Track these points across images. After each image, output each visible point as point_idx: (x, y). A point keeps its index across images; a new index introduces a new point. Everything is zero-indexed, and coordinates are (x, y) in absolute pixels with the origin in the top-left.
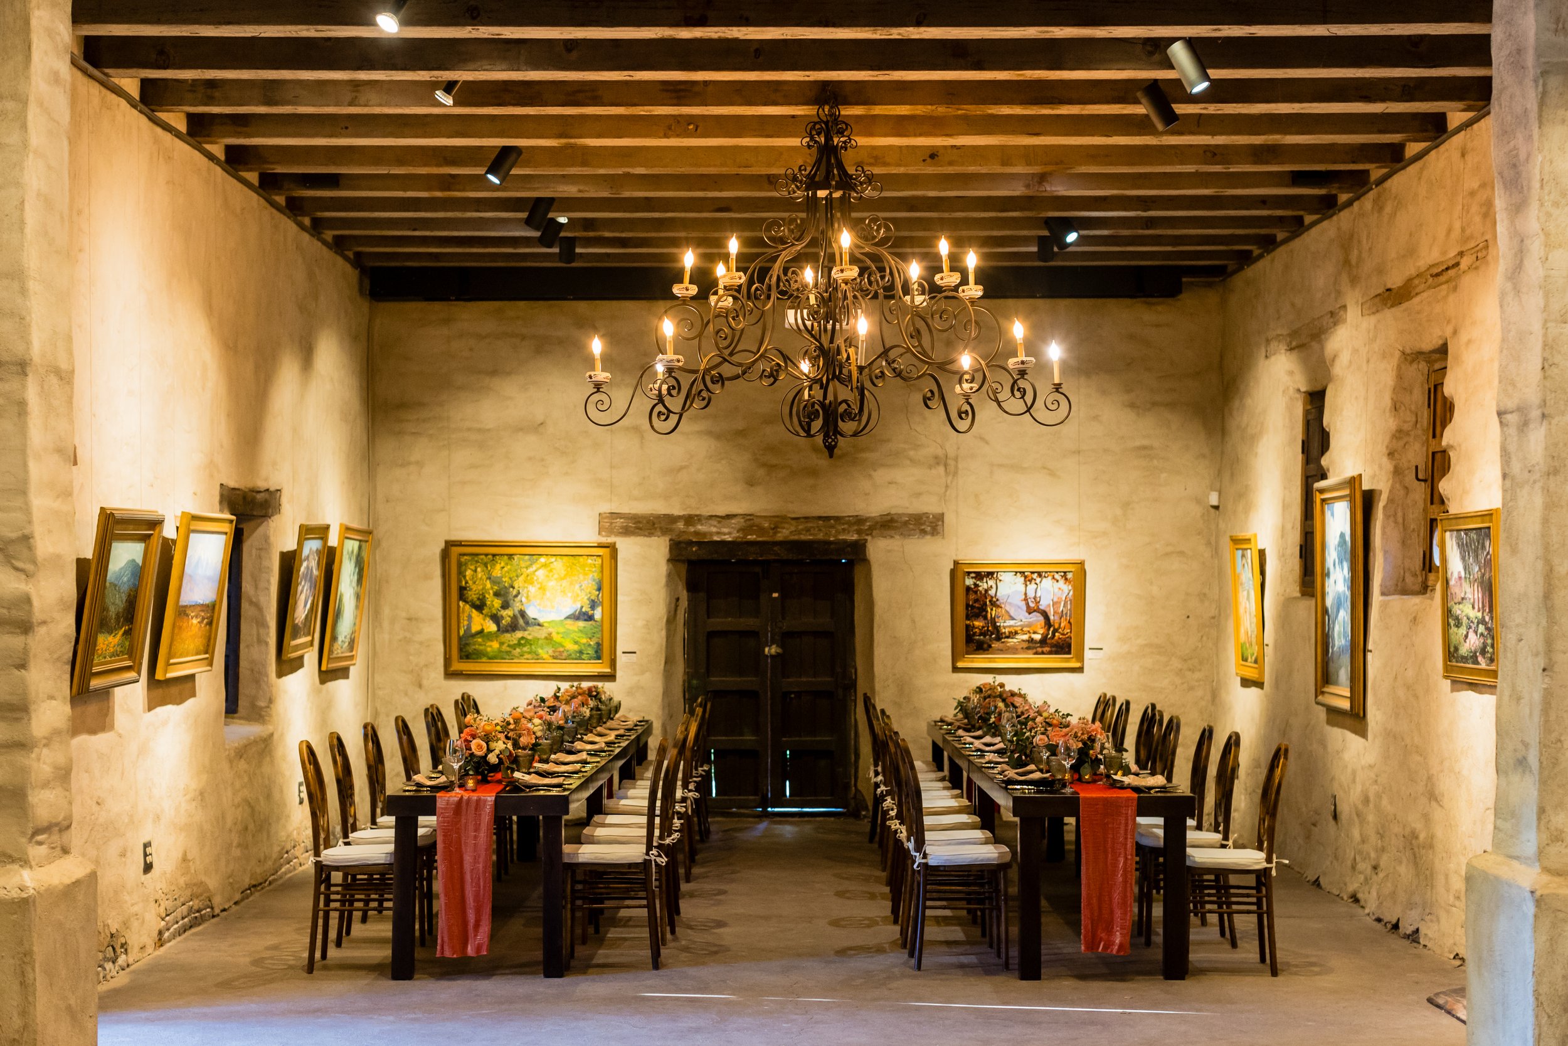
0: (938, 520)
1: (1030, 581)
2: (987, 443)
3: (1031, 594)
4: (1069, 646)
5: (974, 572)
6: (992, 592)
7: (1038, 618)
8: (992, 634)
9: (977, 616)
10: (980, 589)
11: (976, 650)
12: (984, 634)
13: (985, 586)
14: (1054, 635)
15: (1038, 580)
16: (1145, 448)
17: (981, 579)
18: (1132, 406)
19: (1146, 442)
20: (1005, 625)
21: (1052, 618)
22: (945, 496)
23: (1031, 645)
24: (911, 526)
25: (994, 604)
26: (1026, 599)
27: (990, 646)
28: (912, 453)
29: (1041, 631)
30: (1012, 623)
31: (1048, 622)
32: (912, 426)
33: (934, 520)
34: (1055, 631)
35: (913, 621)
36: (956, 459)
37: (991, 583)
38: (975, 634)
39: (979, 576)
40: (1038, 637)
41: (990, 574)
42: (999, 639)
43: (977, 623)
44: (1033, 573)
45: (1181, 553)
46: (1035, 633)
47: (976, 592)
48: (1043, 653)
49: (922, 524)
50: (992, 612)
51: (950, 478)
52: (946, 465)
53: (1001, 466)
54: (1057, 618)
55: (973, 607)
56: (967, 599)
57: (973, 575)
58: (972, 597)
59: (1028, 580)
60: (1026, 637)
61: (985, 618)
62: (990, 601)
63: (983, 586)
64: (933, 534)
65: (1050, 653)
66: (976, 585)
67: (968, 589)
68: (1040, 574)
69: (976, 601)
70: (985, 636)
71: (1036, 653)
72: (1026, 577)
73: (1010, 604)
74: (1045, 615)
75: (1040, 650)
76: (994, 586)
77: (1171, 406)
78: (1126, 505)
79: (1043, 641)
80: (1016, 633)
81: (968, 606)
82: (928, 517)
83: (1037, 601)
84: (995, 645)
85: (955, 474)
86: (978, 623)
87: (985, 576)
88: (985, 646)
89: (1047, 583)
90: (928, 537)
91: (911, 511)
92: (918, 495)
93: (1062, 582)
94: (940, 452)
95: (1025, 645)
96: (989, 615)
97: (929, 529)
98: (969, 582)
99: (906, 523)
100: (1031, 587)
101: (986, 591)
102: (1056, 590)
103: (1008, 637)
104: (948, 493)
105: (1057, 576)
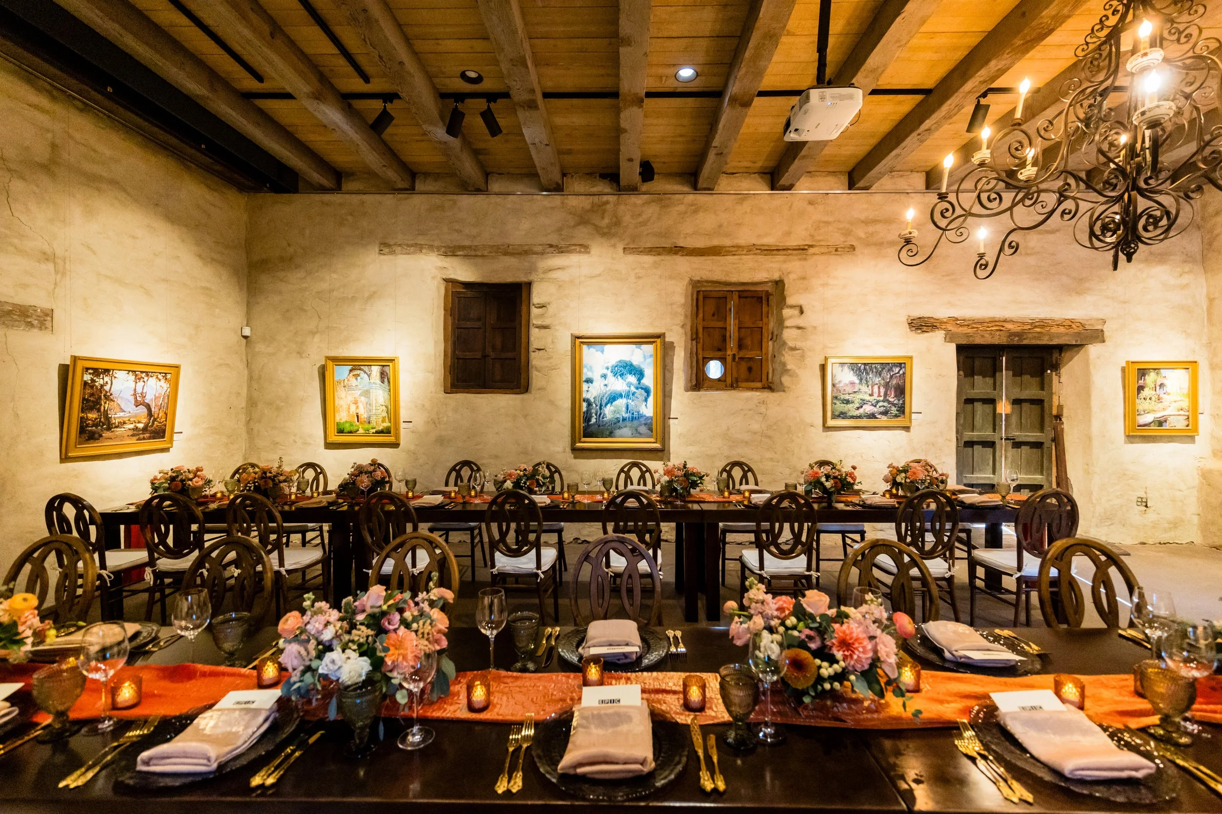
0: (47, 315)
1: (139, 379)
2: (94, 253)
3: (139, 390)
4: (164, 431)
5: (92, 369)
6: (107, 388)
7: (143, 410)
8: (104, 424)
9: (91, 409)
10: (97, 384)
11: (87, 440)
12: (96, 425)
13: (101, 382)
14: (153, 423)
15: (146, 379)
16: (207, 288)
17: (98, 375)
18: (200, 256)
19: (208, 285)
20: (116, 416)
21: (153, 410)
22: (54, 293)
23: (136, 432)
24: (15, 317)
25: (107, 398)
26: (135, 395)
27: (101, 436)
28: (16, 241)
29: (144, 421)
30: (122, 414)
31: (150, 414)
32: (16, 214)
33: (41, 314)
34: (155, 420)
35: (17, 415)
36: (64, 260)
37: (107, 379)
38: (87, 425)
39: (97, 372)
40: (141, 426)
41: (106, 371)
42: (109, 429)
43: (90, 416)
44: (142, 372)
45: (227, 365)
46: (139, 422)
47: (92, 387)
48: (144, 439)
49: (28, 316)
50: (105, 405)
51: (59, 277)
52: (55, 263)
53: (107, 277)
54: (157, 410)
55: (87, 400)
56: (84, 394)
57: (91, 371)
58: (88, 391)
59: (138, 379)
60: (132, 426)
61: (99, 410)
62: (105, 396)
63: (99, 382)
64: (41, 329)
65: (150, 438)
66: (93, 381)
67: (86, 383)
68: (147, 373)
69: (92, 395)
70: (96, 427)
71: (139, 439)
72: (136, 375)
73: (122, 398)
74: (148, 407)
75: (142, 436)
76: (109, 382)
77: (223, 264)
78: (197, 327)
79: (145, 429)
80: (124, 423)
81: (84, 399)
82: (36, 311)
83: (143, 395)
84: (106, 434)
85: (64, 274)
86: (92, 415)
87: (101, 373)
88: (97, 436)
89: (152, 381)
90: (36, 330)
91: (17, 300)
92: (25, 286)
93: (163, 381)
94: (46, 248)
95: (131, 433)
96: (102, 408)
97: (35, 322)
98: (87, 377)
99: (9, 313)
100: (140, 384)
101: (102, 386)
102: (158, 387)
103: (116, 427)
104: (56, 290)
105: (160, 376)
